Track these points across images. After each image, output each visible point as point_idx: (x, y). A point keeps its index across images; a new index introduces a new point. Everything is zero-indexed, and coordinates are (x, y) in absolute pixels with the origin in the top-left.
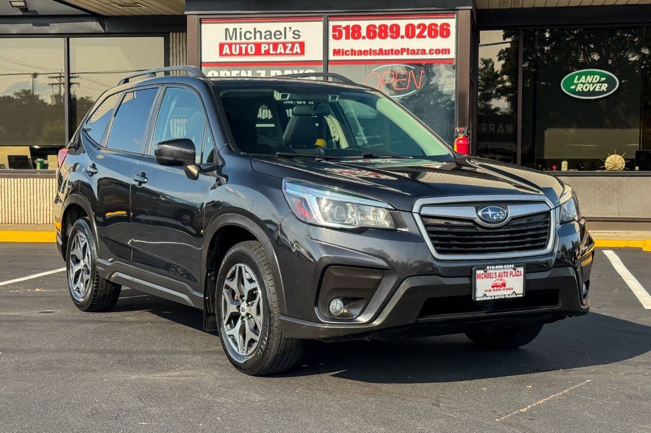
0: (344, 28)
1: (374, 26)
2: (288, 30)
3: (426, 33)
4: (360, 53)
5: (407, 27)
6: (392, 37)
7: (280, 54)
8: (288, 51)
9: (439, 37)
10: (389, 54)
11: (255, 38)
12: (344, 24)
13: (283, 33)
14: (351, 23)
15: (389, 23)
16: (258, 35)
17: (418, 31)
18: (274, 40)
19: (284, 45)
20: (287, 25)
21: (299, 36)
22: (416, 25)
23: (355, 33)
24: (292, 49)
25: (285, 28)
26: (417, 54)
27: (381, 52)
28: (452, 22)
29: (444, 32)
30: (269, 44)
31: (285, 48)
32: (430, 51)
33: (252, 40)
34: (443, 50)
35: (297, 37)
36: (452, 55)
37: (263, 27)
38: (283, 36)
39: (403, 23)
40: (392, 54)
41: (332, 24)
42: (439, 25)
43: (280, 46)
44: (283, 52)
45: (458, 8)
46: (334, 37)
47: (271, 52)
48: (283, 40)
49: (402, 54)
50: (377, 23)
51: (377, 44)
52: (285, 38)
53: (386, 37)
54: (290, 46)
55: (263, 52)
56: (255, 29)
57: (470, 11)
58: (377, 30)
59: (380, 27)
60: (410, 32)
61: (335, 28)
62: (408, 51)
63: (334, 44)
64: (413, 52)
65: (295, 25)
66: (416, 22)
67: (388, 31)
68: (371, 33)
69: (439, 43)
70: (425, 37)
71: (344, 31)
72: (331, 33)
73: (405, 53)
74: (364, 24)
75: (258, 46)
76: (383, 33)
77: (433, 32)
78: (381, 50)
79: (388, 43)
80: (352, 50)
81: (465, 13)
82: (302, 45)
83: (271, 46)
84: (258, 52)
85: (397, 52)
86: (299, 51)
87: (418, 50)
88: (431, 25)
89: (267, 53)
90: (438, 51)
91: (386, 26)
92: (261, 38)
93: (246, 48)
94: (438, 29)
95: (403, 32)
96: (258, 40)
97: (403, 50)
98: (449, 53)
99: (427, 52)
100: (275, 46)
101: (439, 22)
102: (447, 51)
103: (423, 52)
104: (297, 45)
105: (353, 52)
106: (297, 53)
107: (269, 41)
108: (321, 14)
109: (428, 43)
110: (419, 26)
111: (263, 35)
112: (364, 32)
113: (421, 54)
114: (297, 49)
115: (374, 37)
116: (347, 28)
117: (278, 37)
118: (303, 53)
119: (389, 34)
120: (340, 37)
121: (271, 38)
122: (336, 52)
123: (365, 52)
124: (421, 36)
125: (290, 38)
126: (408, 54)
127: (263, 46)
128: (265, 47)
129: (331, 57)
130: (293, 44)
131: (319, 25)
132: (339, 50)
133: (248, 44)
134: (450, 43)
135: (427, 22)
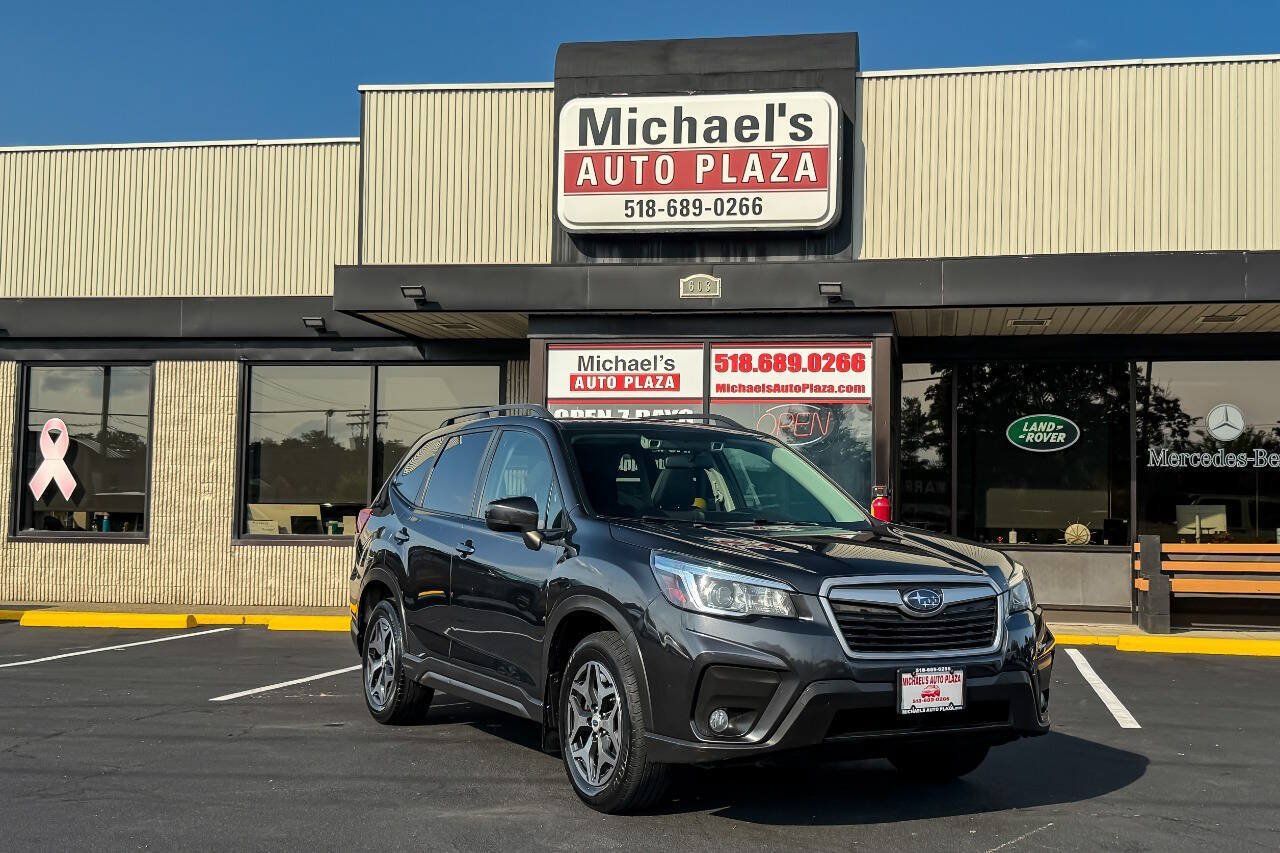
0: (731, 358)
1: (769, 356)
2: (659, 358)
3: (834, 366)
4: (750, 388)
5: (811, 357)
6: (792, 370)
7: (649, 389)
8: (658, 386)
9: (851, 371)
10: (787, 391)
11: (616, 369)
12: (730, 352)
13: (653, 364)
14: (740, 352)
15: (787, 352)
16: (620, 364)
17: (824, 363)
18: (641, 371)
19: (654, 377)
20: (658, 353)
21: (673, 367)
22: (822, 355)
23: (744, 364)
24: (663, 383)
25: (655, 358)
26: (824, 391)
27: (777, 388)
28: (867, 352)
29: (858, 364)
30: (634, 376)
31: (655, 381)
32: (839, 387)
33: (613, 371)
34: (856, 386)
35: (670, 367)
36: (868, 393)
37: (627, 355)
38: (652, 366)
39: (805, 353)
40: (791, 391)
41: (715, 352)
42: (851, 355)
43: (649, 379)
44: (652, 387)
45: (875, 335)
46: (718, 369)
47: (637, 386)
48: (652, 371)
49: (804, 391)
50: (773, 352)
51: (772, 378)
52: (655, 369)
53: (783, 370)
54: (661, 378)
55: (626, 386)
56: (617, 357)
57: (889, 339)
58: (773, 361)
59: (777, 356)
60: (814, 364)
61: (718, 357)
62: (812, 388)
63: (717, 378)
64: (818, 389)
65: (668, 354)
66: (822, 352)
67: (787, 362)
68: (765, 364)
69: (851, 378)
70: (833, 370)
71: (730, 362)
72: (713, 364)
73: (808, 391)
74: (756, 353)
75: (620, 379)
76: (779, 364)
77: (843, 364)
78: (777, 386)
79: (787, 378)
80: (740, 386)
81: (884, 341)
82: (677, 378)
83: (637, 379)
84: (620, 386)
85: (798, 389)
86: (673, 386)
87: (825, 386)
88: (841, 356)
89: (632, 388)
90: (850, 389)
91: (784, 356)
92: (624, 369)
93: (605, 382)
94: (850, 360)
95: (805, 364)
96: (620, 371)
97: (805, 387)
98: (864, 391)
99: (836, 389)
100: (642, 379)
101: (851, 352)
102: (861, 388)
103: (831, 389)
104: (670, 378)
105: (742, 388)
106: (670, 389)
107: (635, 372)
108: (701, 340)
109: (836, 378)
110: (826, 356)
111: (628, 364)
112: (755, 363)
113: (829, 391)
114: (670, 383)
115: (768, 370)
116: (734, 358)
117: (646, 367)
118: (677, 387)
119: (788, 366)
120: (725, 369)
121: (637, 369)
122: (720, 388)
123: (757, 388)
124: (828, 369)
125: (661, 369)
126: (811, 391)
127: (626, 379)
128: (629, 380)
129: (714, 393)
130: (665, 377)
131: (699, 354)
132: (724, 385)
133: (607, 376)
134: (865, 378)
135: (836, 352)
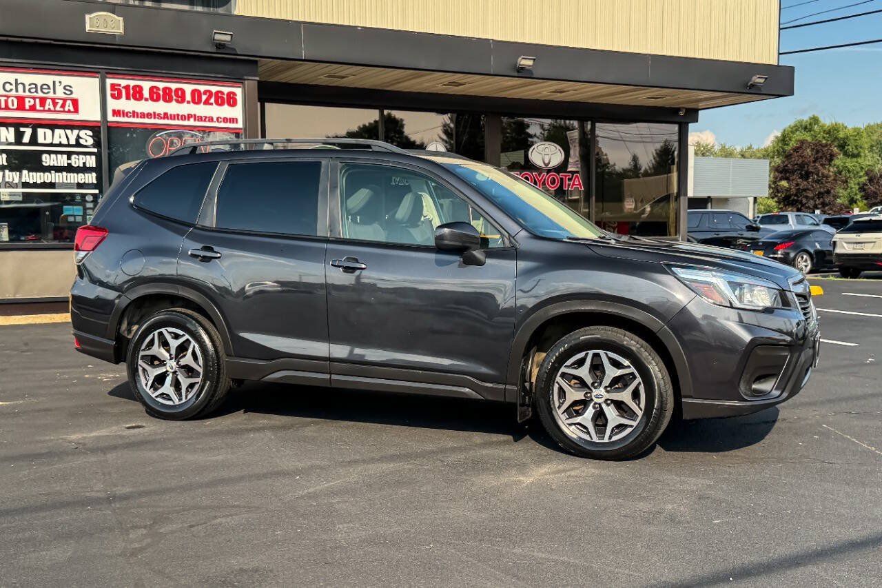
0: (125, 87)
1: (158, 88)
2: (57, 84)
3: (212, 100)
4: (143, 115)
5: (193, 92)
6: (177, 101)
7: (49, 110)
8: (58, 108)
9: (226, 106)
10: (174, 119)
11: (17, 91)
12: (123, 83)
13: (52, 87)
14: (132, 83)
15: (174, 86)
16: (20, 87)
17: (204, 98)
18: (40, 94)
19: (53, 100)
20: (57, 78)
21: (72, 92)
22: (202, 91)
23: (137, 94)
24: (63, 106)
25: (54, 82)
26: (205, 121)
27: (166, 116)
28: (238, 92)
29: (231, 100)
30: (34, 98)
31: (55, 104)
32: (218, 119)
33: (13, 93)
34: (230, 119)
35: (69, 93)
36: (240, 125)
37: (27, 78)
38: (52, 91)
39: (188, 88)
40: (178, 119)
41: (109, 82)
42: (226, 93)
43: (49, 101)
44: (52, 108)
45: (246, 78)
46: (113, 96)
47: (38, 107)
48: (51, 95)
49: (189, 120)
50: (161, 85)
51: (161, 107)
52: (54, 93)
53: (170, 100)
54: (61, 102)
55: (27, 107)
56: (16, 80)
57: (256, 82)
58: (161, 93)
59: (165, 89)
60: (196, 98)
61: (113, 86)
62: (196, 118)
63: (112, 104)
64: (200, 119)
65: (67, 80)
66: (202, 88)
67: (173, 94)
68: (155, 96)
69: (226, 111)
70: (211, 104)
71: (124, 92)
72: (109, 92)
73: (192, 120)
74: (146, 85)
75: (21, 100)
76: (167, 96)
77: (220, 100)
78: (166, 114)
79: (173, 108)
80: (134, 112)
81: (252, 83)
82: (75, 103)
83: (38, 101)
84: (21, 107)
85: (183, 118)
86: (72, 109)
87: (206, 117)
88: (217, 93)
89: (33, 108)
90: (226, 120)
91: (170, 89)
92: (24, 91)
93: (6, 102)
94: (225, 97)
95: (188, 97)
96: (21, 93)
97: (189, 116)
98: (237, 122)
99: (215, 119)
100: (43, 101)
101: (226, 90)
102: (234, 120)
103: (211, 119)
104: (69, 102)
105: (135, 114)
106: (69, 111)
107: (35, 94)
108: (100, 70)
109: (214, 111)
110: (205, 92)
111: (27, 88)
112: (146, 94)
113: (209, 121)
114: (69, 106)
115: (157, 100)
116: (127, 87)
117: (45, 91)
118: (76, 110)
119: (174, 98)
120: (119, 97)
121: (36, 92)
122: (116, 113)
123: (149, 115)
124: (207, 102)
125: (60, 93)
126: (195, 120)
127: (27, 100)
128: (29, 102)
129: (111, 118)
130: (65, 100)
131: (94, 82)
132: (119, 111)
133: (8, 97)
134: (237, 112)
135: (214, 89)
